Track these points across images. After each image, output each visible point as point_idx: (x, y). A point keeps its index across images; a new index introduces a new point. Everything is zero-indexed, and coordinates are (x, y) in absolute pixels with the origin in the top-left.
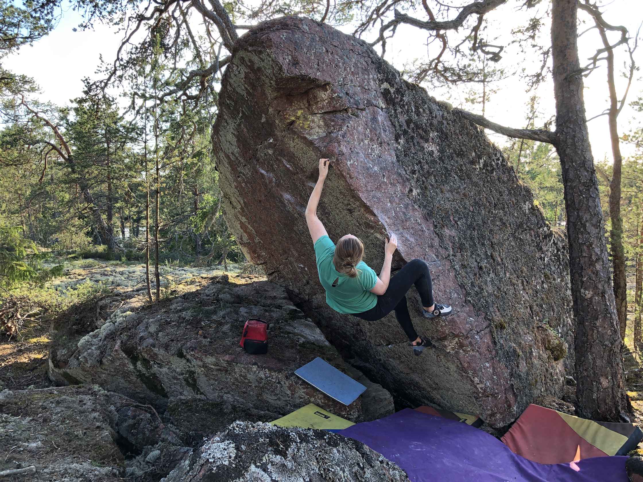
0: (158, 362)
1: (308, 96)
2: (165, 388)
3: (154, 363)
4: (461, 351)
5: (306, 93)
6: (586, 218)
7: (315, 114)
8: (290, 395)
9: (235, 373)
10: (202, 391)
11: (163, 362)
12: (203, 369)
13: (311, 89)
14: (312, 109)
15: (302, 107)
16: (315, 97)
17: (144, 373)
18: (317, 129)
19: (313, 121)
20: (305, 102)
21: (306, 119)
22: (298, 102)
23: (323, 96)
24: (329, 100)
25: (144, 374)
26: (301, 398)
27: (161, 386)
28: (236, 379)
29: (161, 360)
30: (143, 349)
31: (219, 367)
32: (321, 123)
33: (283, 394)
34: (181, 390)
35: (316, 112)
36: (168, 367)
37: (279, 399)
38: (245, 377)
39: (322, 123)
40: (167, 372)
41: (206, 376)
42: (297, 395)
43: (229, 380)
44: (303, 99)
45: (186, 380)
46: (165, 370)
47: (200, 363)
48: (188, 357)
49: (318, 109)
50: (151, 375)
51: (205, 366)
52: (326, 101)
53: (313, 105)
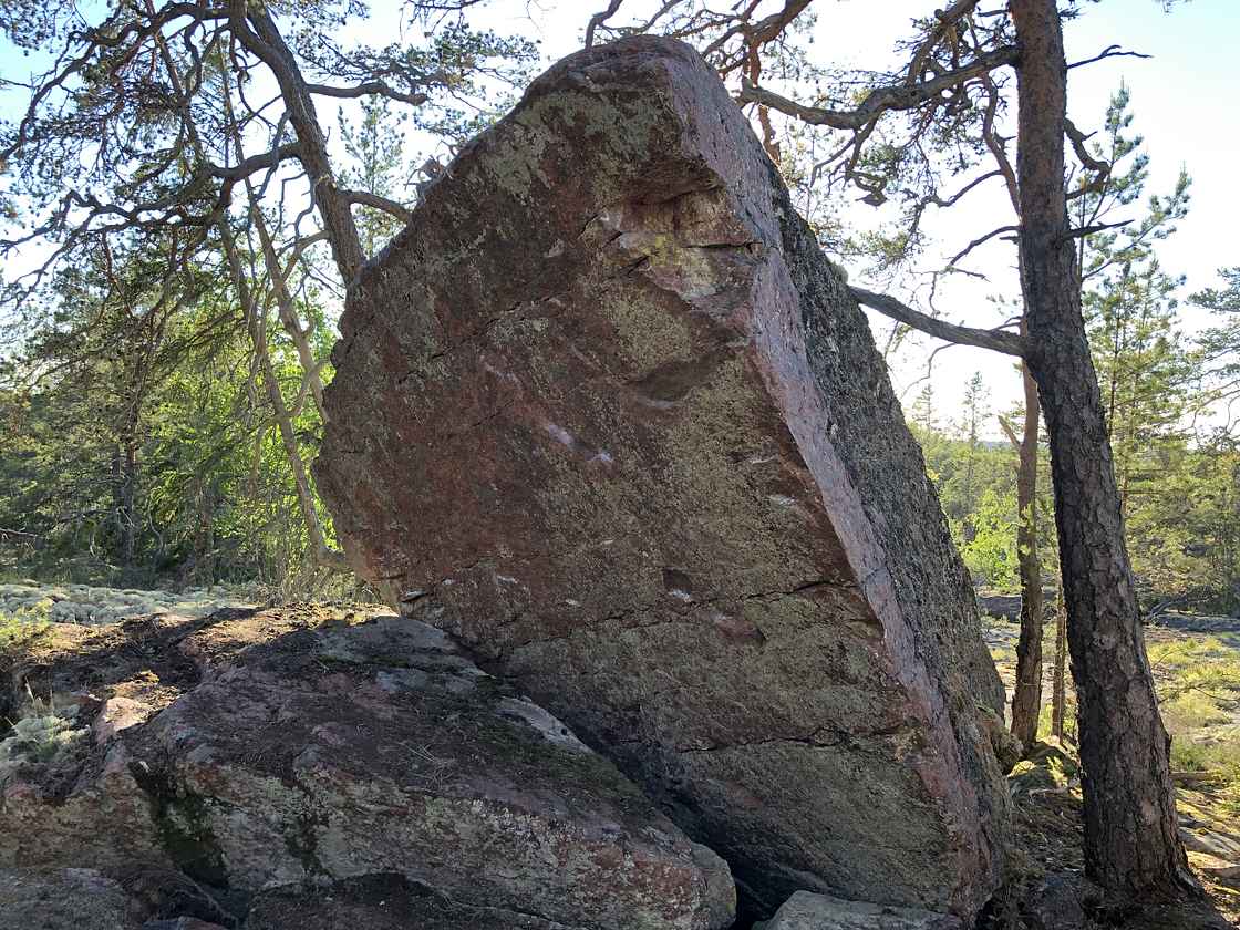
0: (222, 799)
1: (678, 208)
2: (226, 861)
3: (214, 804)
4: (919, 756)
5: (674, 202)
6: (1096, 498)
7: (691, 247)
8: (556, 866)
9: (424, 820)
10: (324, 865)
11: (239, 799)
12: (342, 814)
13: (687, 194)
14: (683, 234)
15: (662, 230)
16: (693, 213)
17: (182, 827)
18: (695, 279)
19: (688, 261)
20: (668, 220)
21: (672, 254)
22: (653, 217)
23: (710, 211)
24: (720, 221)
25: (181, 831)
26: (581, 871)
27: (219, 858)
28: (424, 835)
29: (233, 794)
30: (191, 768)
31: (385, 808)
32: (703, 265)
33: (538, 864)
34: (270, 867)
35: (692, 243)
36: (247, 810)
37: (524, 876)
38: (448, 829)
39: (705, 266)
40: (245, 823)
41: (345, 829)
42: (571, 866)
43: (404, 836)
44: (665, 214)
45: (291, 842)
46: (239, 817)
47: (341, 799)
48: (310, 784)
49: (697, 237)
50: (197, 834)
51: (350, 806)
52: (714, 223)
53: (687, 228)
